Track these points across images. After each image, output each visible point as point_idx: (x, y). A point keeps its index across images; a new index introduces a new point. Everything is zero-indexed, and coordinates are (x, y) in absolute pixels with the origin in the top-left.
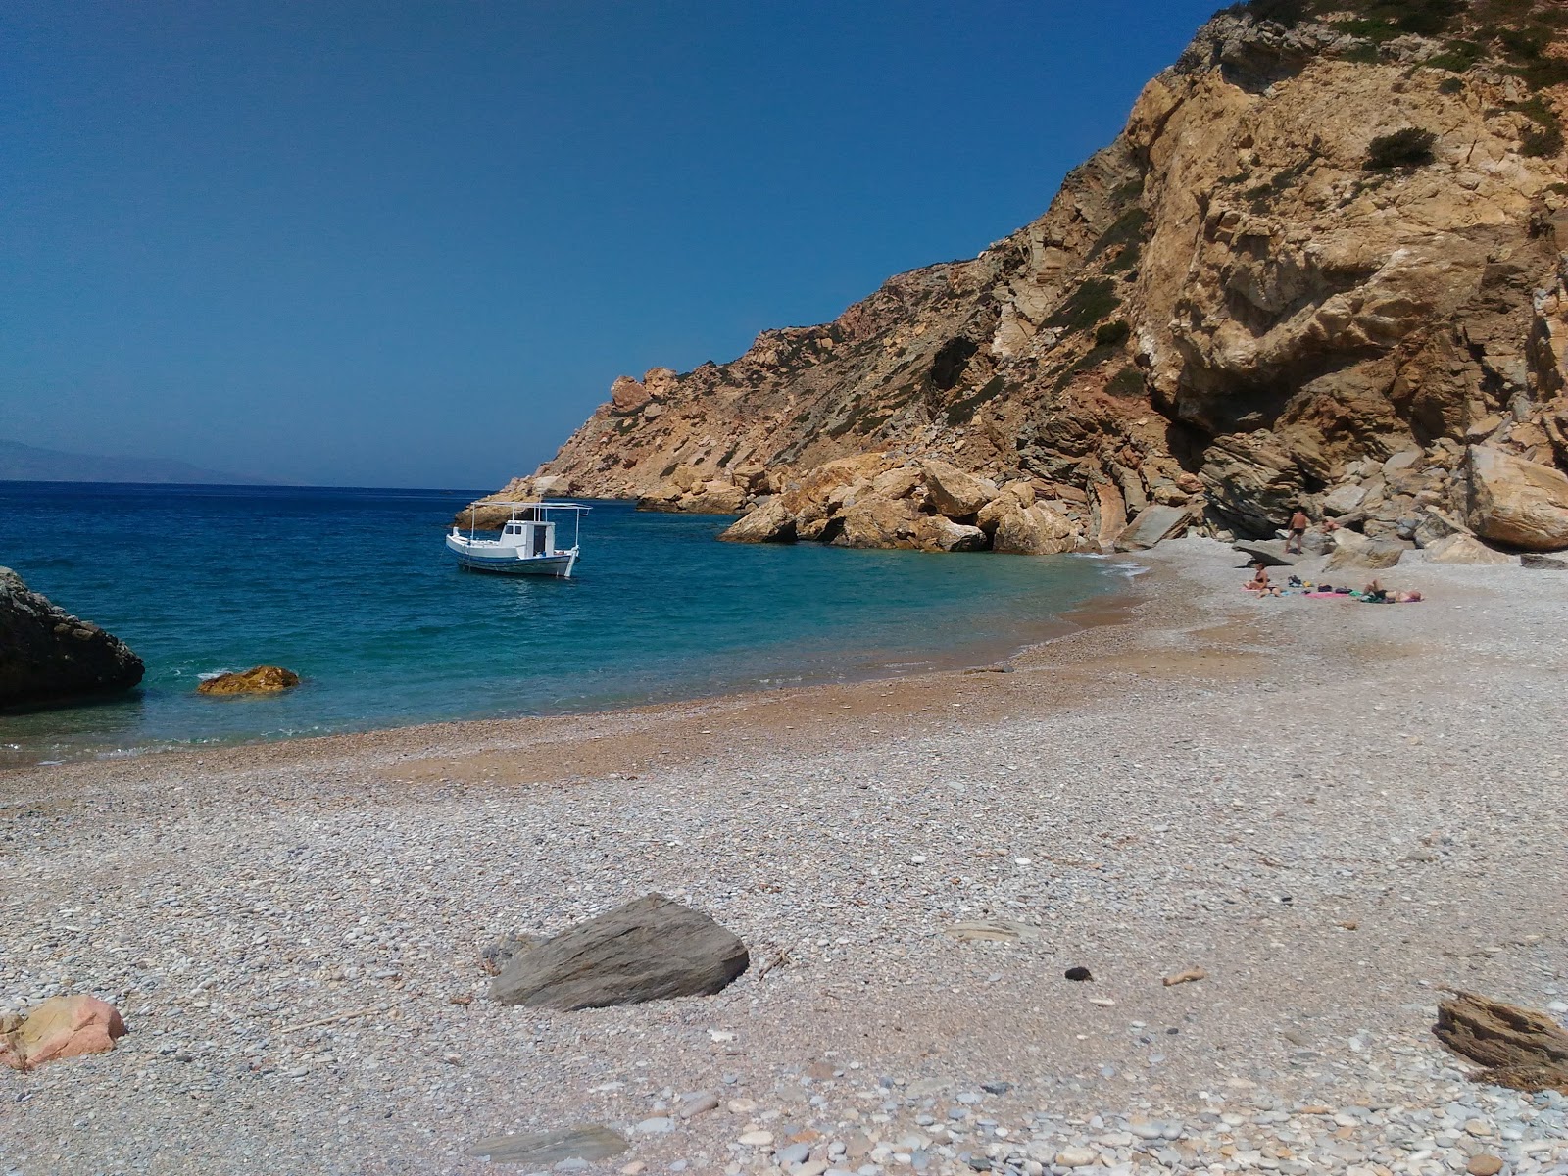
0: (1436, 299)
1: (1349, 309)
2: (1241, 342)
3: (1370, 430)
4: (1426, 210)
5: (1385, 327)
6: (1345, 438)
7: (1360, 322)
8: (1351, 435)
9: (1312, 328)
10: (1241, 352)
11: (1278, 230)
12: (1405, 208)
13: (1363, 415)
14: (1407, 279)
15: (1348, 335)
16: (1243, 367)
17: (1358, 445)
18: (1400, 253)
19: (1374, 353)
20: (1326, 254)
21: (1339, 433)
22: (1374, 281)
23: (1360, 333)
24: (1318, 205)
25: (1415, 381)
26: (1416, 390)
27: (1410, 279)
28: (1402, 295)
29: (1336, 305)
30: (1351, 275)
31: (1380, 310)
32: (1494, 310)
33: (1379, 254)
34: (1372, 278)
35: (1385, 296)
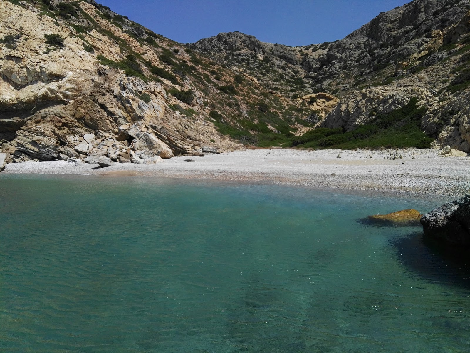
0: (82, 89)
1: (58, 88)
2: (9, 93)
3: (72, 127)
4: (73, 61)
5: (68, 95)
6: (64, 129)
7: (61, 92)
8: (66, 128)
9: (46, 92)
10: (10, 97)
11: (24, 57)
12: (68, 59)
13: (70, 122)
14: (74, 81)
15: (57, 96)
16: (10, 102)
17: (69, 132)
18: (70, 73)
19: (65, 103)
20: (49, 69)
21: (62, 128)
22: (64, 80)
23: (60, 96)
24: (35, 51)
25: (84, 113)
26: (85, 115)
27: (75, 82)
28: (73, 86)
29: (53, 85)
30: (58, 77)
31: (67, 90)
32: (100, 95)
33: (65, 72)
34: (64, 79)
35: (69, 86)
